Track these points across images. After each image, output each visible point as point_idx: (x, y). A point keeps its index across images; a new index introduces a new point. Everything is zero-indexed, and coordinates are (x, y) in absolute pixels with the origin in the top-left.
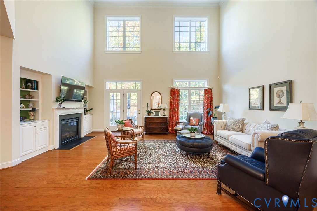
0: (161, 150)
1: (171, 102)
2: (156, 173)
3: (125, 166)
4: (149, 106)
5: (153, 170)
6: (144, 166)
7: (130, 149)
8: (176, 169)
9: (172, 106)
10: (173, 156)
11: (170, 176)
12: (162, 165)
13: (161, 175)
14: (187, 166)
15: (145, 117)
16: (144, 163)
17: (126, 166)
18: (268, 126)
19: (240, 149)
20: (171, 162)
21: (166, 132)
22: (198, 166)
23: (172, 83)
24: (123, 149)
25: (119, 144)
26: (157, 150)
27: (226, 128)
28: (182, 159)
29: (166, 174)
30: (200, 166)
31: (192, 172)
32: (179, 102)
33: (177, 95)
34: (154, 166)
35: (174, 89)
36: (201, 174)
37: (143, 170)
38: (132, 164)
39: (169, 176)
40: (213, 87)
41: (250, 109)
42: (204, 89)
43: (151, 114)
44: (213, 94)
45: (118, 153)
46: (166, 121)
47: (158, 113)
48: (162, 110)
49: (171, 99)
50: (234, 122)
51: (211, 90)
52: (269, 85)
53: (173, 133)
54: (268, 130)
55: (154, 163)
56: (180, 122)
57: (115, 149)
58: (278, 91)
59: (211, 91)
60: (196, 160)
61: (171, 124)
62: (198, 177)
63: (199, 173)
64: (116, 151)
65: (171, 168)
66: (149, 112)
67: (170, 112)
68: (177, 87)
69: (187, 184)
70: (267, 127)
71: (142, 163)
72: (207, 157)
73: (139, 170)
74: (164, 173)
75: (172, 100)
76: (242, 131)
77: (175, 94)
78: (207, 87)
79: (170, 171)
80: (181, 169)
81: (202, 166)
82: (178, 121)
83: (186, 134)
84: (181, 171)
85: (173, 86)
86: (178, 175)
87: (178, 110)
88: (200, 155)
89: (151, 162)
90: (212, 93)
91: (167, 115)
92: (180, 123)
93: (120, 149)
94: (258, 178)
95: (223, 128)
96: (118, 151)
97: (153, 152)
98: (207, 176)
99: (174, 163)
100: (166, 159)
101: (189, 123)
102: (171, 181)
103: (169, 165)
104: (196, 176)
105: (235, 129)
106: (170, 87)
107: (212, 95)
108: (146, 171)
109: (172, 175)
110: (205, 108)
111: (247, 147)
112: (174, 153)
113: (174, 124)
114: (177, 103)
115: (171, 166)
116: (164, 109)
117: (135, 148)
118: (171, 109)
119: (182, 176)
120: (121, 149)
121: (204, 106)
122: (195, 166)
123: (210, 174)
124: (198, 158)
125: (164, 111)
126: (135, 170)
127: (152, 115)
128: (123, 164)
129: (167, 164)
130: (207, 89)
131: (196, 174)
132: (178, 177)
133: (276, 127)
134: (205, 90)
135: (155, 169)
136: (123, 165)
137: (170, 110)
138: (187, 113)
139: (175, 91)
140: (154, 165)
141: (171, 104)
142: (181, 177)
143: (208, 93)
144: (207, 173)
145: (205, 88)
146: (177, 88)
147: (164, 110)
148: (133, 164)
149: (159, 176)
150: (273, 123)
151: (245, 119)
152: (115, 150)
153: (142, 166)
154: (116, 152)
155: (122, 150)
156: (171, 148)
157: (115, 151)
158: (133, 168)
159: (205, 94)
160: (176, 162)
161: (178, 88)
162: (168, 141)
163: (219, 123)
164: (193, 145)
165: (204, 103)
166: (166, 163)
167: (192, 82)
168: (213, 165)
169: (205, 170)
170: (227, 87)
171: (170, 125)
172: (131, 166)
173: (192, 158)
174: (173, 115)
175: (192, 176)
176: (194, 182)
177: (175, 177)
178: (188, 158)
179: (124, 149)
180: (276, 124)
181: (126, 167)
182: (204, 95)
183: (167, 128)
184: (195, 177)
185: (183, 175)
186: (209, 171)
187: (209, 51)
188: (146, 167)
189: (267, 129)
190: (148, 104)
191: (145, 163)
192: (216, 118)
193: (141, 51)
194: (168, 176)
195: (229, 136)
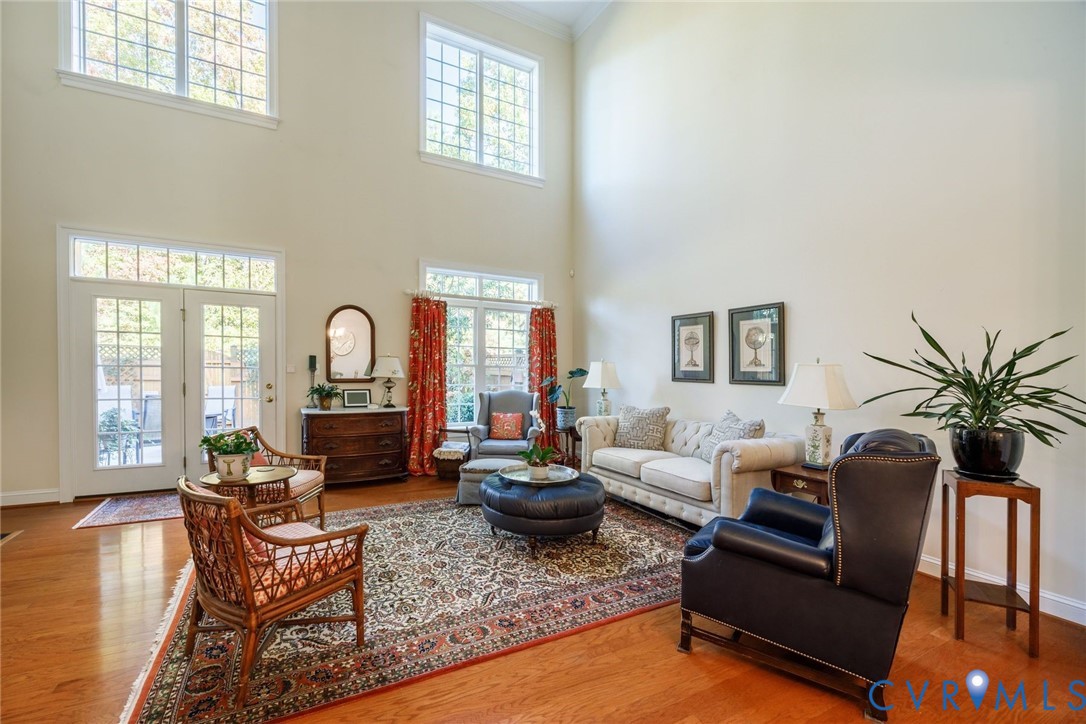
0: (417, 547)
1: (414, 350)
2: (454, 639)
3: (295, 646)
4: (318, 366)
5: (438, 630)
6: (390, 627)
7: (335, 561)
8: (520, 608)
9: (421, 367)
10: (480, 561)
11: (514, 637)
12: (460, 604)
13: (483, 644)
14: (550, 588)
15: (308, 416)
16: (382, 615)
17: (304, 645)
18: (741, 427)
19: (676, 502)
20: (488, 586)
21: (401, 472)
22: (583, 578)
23: (418, 276)
24: (302, 569)
25: (283, 552)
26: (406, 550)
27: (616, 441)
28: (516, 564)
29: (496, 634)
30: (587, 576)
31: (577, 604)
32: (445, 353)
33: (439, 325)
34: (433, 616)
35: (427, 301)
36: (607, 603)
37: (395, 642)
38: (326, 631)
39: (512, 639)
40: (557, 305)
41: (675, 379)
42: (529, 308)
43: (335, 402)
44: (557, 329)
45: (278, 595)
46: (399, 427)
47: (359, 398)
48: (378, 383)
49: (412, 341)
50: (640, 420)
51: (552, 314)
52: (729, 310)
53: (429, 476)
54: (743, 437)
55: (425, 603)
56: (448, 428)
57: (263, 579)
58: (750, 330)
59: (553, 318)
60: (565, 559)
61: (416, 440)
62: (603, 615)
63: (599, 601)
64: (268, 587)
65: (498, 607)
66: (324, 395)
67: (411, 393)
68: (438, 295)
69: (583, 648)
70: (738, 431)
71: (375, 617)
72: (590, 544)
73: (379, 648)
74: (485, 632)
75: (416, 344)
76: (663, 446)
77: (428, 319)
78: (539, 304)
79: (506, 621)
80: (537, 603)
81: (593, 574)
82: (444, 424)
83: (514, 471)
84: (538, 608)
85: (421, 289)
86: (538, 628)
87: (442, 382)
88: (565, 542)
89: (410, 602)
90: (554, 326)
91: (400, 405)
92: (449, 435)
93: (290, 573)
94: (812, 572)
95: (608, 441)
96: (283, 581)
97: (390, 561)
98: (626, 607)
99: (497, 587)
100: (460, 577)
101: (490, 431)
102: (528, 653)
103: (486, 597)
104: (598, 615)
105: (647, 442)
106: (409, 291)
107: (554, 331)
108: (412, 645)
109: (521, 633)
110: (533, 374)
111: (700, 494)
112: (476, 550)
113: (429, 439)
114: (440, 354)
115: (496, 601)
116: (389, 380)
117: (354, 556)
118: (413, 377)
119: (551, 625)
120: (294, 572)
121: (530, 370)
122: (573, 583)
123: (629, 597)
124: (564, 551)
125: (389, 388)
126: (360, 651)
127: (336, 408)
128: (286, 641)
129: (474, 595)
130: (539, 310)
131: (592, 605)
132: (544, 633)
133: (758, 430)
134: (532, 313)
135: (443, 628)
136: (288, 645)
137: (412, 385)
138: (481, 395)
139: (430, 308)
140: (429, 613)
141: (414, 361)
142: (554, 631)
143: (543, 323)
144: (621, 595)
145: (534, 306)
146: (436, 298)
147: (389, 383)
148: (330, 628)
149: (475, 650)
150: (749, 418)
151: (667, 410)
152: (265, 584)
153: (381, 628)
154: (269, 590)
155: (298, 576)
156: (453, 532)
157: (264, 589)
158: (342, 644)
159: (533, 328)
160: (503, 583)
161: (443, 299)
162: (424, 507)
163: (598, 426)
164: (556, 508)
165: (530, 358)
166: (470, 594)
167: (487, 279)
168: (620, 567)
169: (607, 586)
170: (601, 309)
171: (411, 443)
172: (328, 639)
173: (548, 555)
174: (423, 402)
175: (585, 617)
176: (598, 635)
177: (535, 637)
178: (536, 558)
179: (310, 569)
180: (757, 419)
181: (309, 650)
182: (531, 330)
183: (402, 459)
184: (596, 619)
185: (557, 623)
186: (622, 587)
187: (542, 178)
188: (399, 629)
189: (740, 437)
190: (313, 360)
191: (385, 613)
192: (570, 408)
193: (279, 122)
194: (508, 640)
195: (638, 465)
